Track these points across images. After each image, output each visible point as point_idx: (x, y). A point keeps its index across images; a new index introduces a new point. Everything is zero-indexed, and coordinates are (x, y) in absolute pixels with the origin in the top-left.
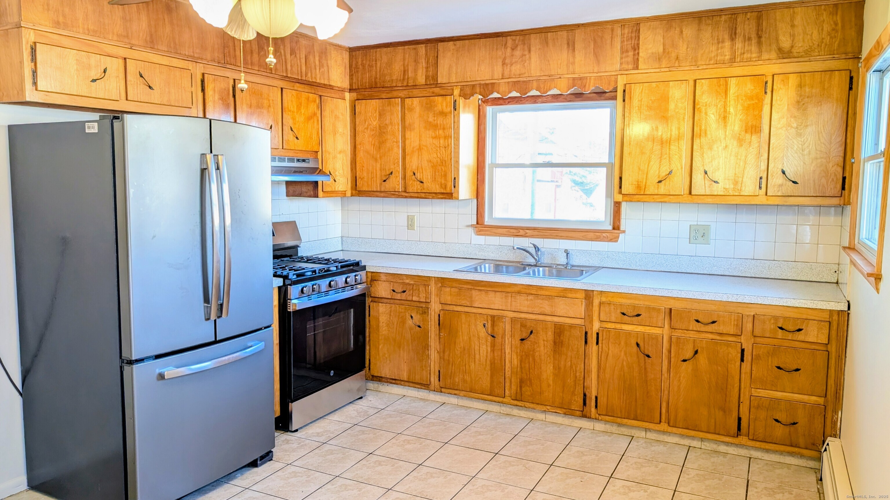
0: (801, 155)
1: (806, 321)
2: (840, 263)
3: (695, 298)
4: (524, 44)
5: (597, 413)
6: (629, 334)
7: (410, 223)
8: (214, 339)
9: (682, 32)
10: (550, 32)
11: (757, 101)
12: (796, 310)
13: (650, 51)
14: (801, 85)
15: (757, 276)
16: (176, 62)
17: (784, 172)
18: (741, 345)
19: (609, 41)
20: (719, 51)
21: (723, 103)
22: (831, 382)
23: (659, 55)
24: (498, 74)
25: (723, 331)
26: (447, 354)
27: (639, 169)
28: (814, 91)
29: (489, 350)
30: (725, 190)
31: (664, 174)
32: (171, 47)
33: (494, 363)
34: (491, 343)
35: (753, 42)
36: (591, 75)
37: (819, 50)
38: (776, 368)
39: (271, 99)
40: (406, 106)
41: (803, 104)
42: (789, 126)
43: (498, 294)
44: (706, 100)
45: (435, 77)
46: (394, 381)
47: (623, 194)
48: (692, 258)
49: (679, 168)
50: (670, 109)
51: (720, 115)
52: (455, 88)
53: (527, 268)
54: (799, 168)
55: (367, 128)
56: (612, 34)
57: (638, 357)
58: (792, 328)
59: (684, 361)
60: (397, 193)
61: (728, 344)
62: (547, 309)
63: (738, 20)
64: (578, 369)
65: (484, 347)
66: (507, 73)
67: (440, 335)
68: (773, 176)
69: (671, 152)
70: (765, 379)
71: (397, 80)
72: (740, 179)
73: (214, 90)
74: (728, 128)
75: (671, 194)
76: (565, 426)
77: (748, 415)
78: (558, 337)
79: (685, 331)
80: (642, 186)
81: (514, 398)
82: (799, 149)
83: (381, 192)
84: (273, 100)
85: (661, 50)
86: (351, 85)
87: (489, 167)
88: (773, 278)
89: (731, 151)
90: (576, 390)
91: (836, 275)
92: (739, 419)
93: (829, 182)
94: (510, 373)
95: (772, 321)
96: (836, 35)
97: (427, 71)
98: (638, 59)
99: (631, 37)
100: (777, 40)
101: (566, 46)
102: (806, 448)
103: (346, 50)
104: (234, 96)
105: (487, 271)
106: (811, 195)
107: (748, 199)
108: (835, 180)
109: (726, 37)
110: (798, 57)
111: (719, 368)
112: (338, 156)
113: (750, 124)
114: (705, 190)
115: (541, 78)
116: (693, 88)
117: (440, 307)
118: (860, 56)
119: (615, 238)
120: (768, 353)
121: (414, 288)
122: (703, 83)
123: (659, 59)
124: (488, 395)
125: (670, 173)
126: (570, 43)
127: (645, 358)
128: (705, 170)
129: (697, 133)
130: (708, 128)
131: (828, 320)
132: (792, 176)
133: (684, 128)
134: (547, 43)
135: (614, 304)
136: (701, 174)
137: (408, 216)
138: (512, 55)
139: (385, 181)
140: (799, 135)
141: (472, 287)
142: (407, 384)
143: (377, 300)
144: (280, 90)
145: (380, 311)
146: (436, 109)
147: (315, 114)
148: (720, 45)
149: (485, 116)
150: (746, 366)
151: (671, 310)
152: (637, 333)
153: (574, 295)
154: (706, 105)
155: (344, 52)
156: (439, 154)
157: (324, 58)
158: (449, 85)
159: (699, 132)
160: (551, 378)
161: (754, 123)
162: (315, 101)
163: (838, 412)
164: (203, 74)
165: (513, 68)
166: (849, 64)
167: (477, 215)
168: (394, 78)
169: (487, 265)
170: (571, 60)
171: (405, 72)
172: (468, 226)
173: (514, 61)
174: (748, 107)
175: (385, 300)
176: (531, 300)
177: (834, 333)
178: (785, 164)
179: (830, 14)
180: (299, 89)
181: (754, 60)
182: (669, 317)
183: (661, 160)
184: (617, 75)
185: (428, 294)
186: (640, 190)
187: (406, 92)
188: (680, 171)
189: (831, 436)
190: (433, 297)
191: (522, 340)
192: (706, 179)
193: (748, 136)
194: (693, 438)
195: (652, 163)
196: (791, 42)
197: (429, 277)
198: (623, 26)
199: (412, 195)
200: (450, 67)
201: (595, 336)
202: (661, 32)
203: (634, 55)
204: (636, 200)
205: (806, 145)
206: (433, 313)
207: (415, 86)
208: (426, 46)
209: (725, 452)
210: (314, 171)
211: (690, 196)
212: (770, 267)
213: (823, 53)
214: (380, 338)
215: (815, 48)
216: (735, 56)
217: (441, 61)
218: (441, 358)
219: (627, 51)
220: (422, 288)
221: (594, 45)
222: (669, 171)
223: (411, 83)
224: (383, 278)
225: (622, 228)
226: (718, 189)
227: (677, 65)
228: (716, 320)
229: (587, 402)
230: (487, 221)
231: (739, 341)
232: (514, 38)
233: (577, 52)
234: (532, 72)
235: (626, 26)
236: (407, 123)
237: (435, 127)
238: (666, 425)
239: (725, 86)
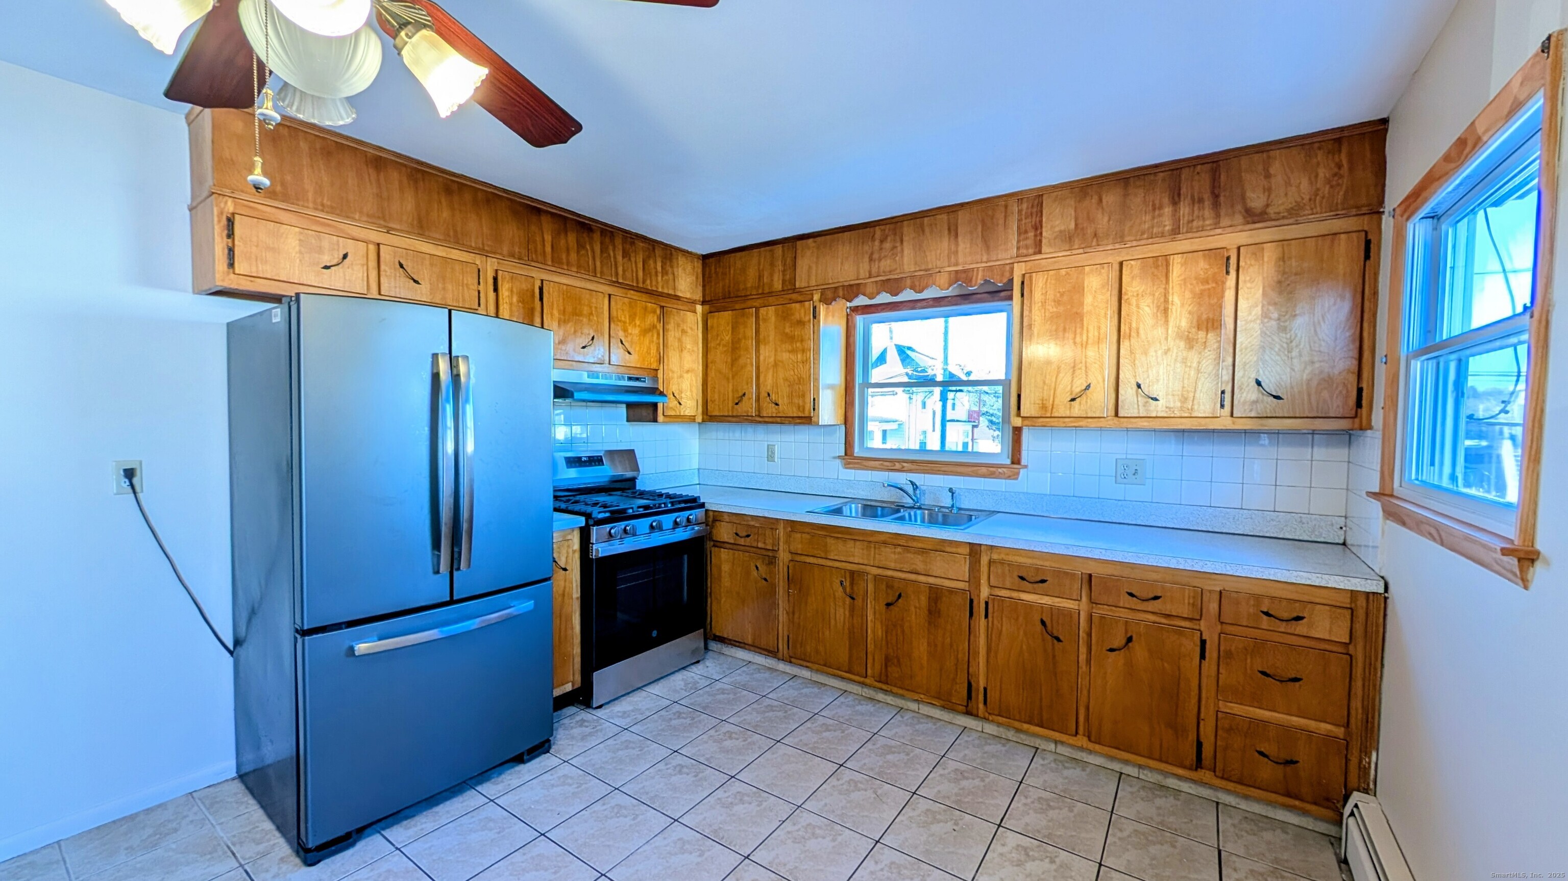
0: (1286, 358)
1: (1310, 606)
2: (1348, 515)
3: (1127, 561)
4: (895, 234)
5: (987, 711)
6: (1029, 606)
7: (770, 453)
8: (448, 599)
9: (1101, 200)
10: (927, 216)
11: (1214, 285)
12: (1291, 587)
13: (1057, 229)
14: (1283, 257)
15: (1216, 530)
16: (455, 254)
17: (1259, 383)
18: (1201, 634)
19: (1001, 222)
20: (1156, 221)
21: (1163, 290)
22: (1356, 704)
23: (1069, 233)
24: (863, 273)
25: (1171, 612)
26: (796, 616)
27: (1044, 383)
28: (1306, 265)
29: (847, 613)
30: (1167, 410)
31: (1078, 390)
32: (449, 236)
33: (854, 632)
34: (850, 606)
35: (1207, 203)
36: (979, 265)
37: (1313, 206)
38: (1260, 675)
39: (594, 305)
40: (761, 317)
41: (1289, 285)
42: (1266, 317)
43: (858, 543)
44: (1138, 288)
45: (793, 280)
46: (737, 644)
47: (1022, 417)
48: (1120, 503)
49: (1101, 380)
50: (1085, 302)
51: (1158, 307)
52: (814, 292)
53: (902, 510)
54: (1284, 377)
55: (719, 344)
56: (1006, 212)
57: (1043, 640)
58: (1286, 615)
59: (1112, 650)
60: (750, 418)
61: (1180, 631)
62: (920, 567)
63: (1183, 177)
64: (961, 648)
65: (842, 610)
66: (874, 270)
67: (789, 592)
68: (1241, 390)
69: (1088, 360)
70: (1241, 689)
71: (752, 287)
72: (1191, 395)
73: (512, 291)
74: (1171, 324)
75: (1089, 415)
76: (943, 723)
77: (1212, 738)
78: (933, 604)
79: (1114, 608)
80: (1047, 405)
81: (878, 679)
82: (1282, 350)
83: (733, 416)
84: (596, 308)
85: (1072, 226)
86: (704, 296)
87: (859, 388)
88: (1242, 533)
89: (1177, 356)
90: (958, 677)
91: (1342, 532)
92: (1199, 745)
93: (1335, 395)
94: (873, 647)
95: (1252, 602)
96: (1340, 181)
97: (784, 275)
98: (1041, 241)
99: (1031, 214)
100: (1243, 198)
101: (946, 232)
102: (1315, 803)
103: (699, 258)
104: (541, 299)
105: (854, 515)
106: (1305, 416)
107: (1203, 421)
108: (1344, 392)
109: (1166, 201)
110: (1278, 220)
111: (1166, 665)
112: (685, 375)
113: (1204, 316)
114: (1139, 409)
115: (916, 274)
116: (1118, 273)
117: (790, 557)
118: (1382, 210)
119: (1014, 475)
120: (1246, 649)
121: (760, 532)
122: (1132, 266)
123: (1070, 238)
124: (846, 672)
125: (1088, 387)
126: (952, 228)
127: (1053, 641)
128: (1137, 383)
129: (1125, 333)
130: (1141, 326)
131: (1348, 606)
132: (1273, 389)
133: (1107, 328)
134: (923, 231)
135: (1009, 565)
136: (1132, 388)
137: (768, 445)
138: (881, 249)
139: (737, 404)
140: (1283, 329)
141: (827, 534)
142: (752, 648)
143: (719, 544)
144: (607, 297)
145: (723, 559)
146: (793, 318)
147: (654, 327)
148: (1157, 212)
149: (855, 327)
150: (1210, 665)
151: (1090, 576)
152: (1042, 607)
153: (954, 550)
154: (1138, 295)
155: (696, 260)
156: (796, 371)
157: (668, 264)
158: (807, 289)
159: (1127, 331)
160: (925, 658)
161: (1211, 316)
162: (655, 312)
163: (1371, 753)
164: (496, 271)
165: (883, 263)
166: (1364, 223)
167: (845, 444)
168: (749, 285)
169: (853, 506)
170: (953, 247)
171: (760, 277)
172: (835, 458)
173: (883, 255)
174: (1201, 294)
175: (728, 546)
176: (899, 553)
177: (1359, 628)
178: (1261, 372)
179: (1329, 153)
180: (635, 298)
181: (1209, 228)
182: (1087, 587)
183: (1074, 371)
184: (1013, 263)
185: (776, 542)
186: (1046, 411)
187: (760, 301)
188: (1102, 384)
189: (1359, 791)
190: (781, 544)
191: (888, 605)
192: (1139, 396)
193: (1202, 334)
194: (1126, 762)
195: (1061, 375)
196: (1265, 200)
197: (777, 519)
198: (1020, 201)
199: (767, 420)
200: (810, 267)
201: (983, 606)
202: (1073, 203)
203: (1035, 236)
204: (1040, 424)
205: (1294, 344)
206: (781, 564)
207: (771, 294)
208: (783, 247)
209: (1177, 788)
210: (654, 391)
211: (1117, 418)
212: (1236, 518)
213: (1318, 209)
214: (722, 590)
215: (1305, 205)
216: (1179, 226)
217: (799, 262)
218: (791, 621)
219: (1026, 232)
220: (768, 532)
221: (983, 227)
222: (1085, 385)
223: (767, 291)
224: (726, 518)
225: (1023, 462)
226: (1158, 409)
227: (1094, 243)
228: (1159, 595)
229: (973, 694)
230: (857, 452)
231: (1197, 627)
232: (883, 227)
233: (960, 238)
234: (906, 267)
235: (1025, 200)
236: (761, 337)
237: (791, 338)
238: (1086, 739)
239: (1165, 267)
